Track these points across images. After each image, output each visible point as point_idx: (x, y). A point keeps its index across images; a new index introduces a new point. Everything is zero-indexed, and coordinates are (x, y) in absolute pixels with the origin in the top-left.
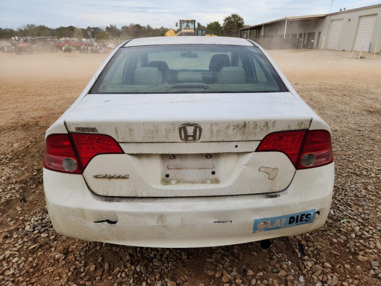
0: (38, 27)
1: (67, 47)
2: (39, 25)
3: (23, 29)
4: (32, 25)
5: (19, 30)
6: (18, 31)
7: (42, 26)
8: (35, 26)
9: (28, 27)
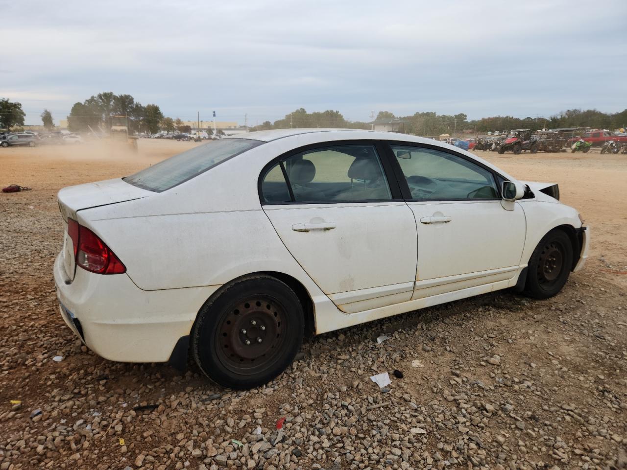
0: (584, 112)
1: (581, 142)
2: (586, 110)
3: (559, 117)
4: (575, 111)
5: (552, 119)
6: (551, 121)
7: (591, 111)
8: (580, 112)
9: (568, 113)
